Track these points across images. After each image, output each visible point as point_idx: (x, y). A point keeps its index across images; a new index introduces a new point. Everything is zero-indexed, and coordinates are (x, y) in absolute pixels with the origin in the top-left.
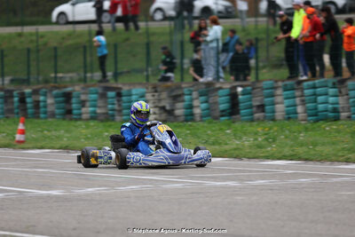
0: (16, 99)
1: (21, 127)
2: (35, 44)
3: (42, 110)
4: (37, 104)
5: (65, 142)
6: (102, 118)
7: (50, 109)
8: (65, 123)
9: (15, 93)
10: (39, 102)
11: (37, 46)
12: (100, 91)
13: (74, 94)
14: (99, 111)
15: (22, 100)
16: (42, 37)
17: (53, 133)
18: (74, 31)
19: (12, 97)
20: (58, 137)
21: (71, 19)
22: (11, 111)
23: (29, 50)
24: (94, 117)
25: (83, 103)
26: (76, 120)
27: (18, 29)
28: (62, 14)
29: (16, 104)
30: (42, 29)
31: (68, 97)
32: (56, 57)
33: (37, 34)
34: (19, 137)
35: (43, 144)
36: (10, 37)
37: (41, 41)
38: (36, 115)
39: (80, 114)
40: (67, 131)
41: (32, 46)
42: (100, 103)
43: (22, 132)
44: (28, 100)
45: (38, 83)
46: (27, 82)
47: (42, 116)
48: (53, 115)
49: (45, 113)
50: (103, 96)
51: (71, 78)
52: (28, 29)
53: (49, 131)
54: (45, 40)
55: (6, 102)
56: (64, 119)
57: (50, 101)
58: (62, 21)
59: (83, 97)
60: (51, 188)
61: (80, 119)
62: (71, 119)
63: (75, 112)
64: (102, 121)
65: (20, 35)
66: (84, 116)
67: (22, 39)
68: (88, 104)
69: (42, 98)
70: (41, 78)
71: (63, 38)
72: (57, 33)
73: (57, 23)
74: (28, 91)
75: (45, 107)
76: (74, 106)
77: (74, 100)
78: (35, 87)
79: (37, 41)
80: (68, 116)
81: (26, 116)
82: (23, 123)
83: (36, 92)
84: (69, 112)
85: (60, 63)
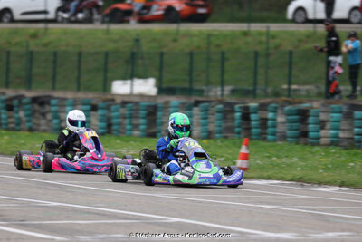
0: (238, 115)
1: (244, 150)
2: (264, 46)
3: (270, 130)
4: (264, 123)
5: (298, 172)
6: (345, 143)
7: (280, 129)
8: (298, 148)
9: (237, 107)
10: (266, 119)
11: (268, 49)
12: (345, 109)
13: (312, 112)
14: (342, 135)
15: (246, 117)
16: (274, 37)
17: (284, 160)
18: (315, 32)
19: (233, 111)
20: (288, 166)
21: (311, 16)
22: (230, 130)
23: (256, 54)
24: (335, 142)
25: (322, 124)
26: (313, 145)
27: (243, 27)
28: (301, 9)
29: (238, 121)
30: (275, 27)
31: (303, 115)
32: (290, 64)
33: (267, 33)
34: (240, 163)
35: (270, 173)
36: (233, 36)
37: (272, 43)
38: (262, 137)
39: (319, 138)
40: (301, 159)
41: (261, 48)
42: (344, 125)
43: (245, 157)
44: (253, 117)
45: (266, 95)
46: (252, 93)
47: (270, 137)
48: (283, 137)
49: (274, 134)
50: (348, 116)
51: (307, 91)
52: (256, 27)
53: (278, 157)
54: (277, 41)
55: (224, 118)
56: (297, 143)
57: (281, 119)
58: (300, 18)
59: (323, 117)
60: (279, 230)
61: (318, 144)
62: (306, 144)
63: (311, 134)
64: (346, 148)
65: (246, 34)
66: (323, 141)
67: (249, 39)
68: (328, 125)
69: (270, 115)
70: (269, 90)
71: (300, 41)
72: (292, 34)
73: (293, 21)
74: (253, 105)
75: (274, 126)
76: (311, 127)
77: (311, 120)
78: (262, 101)
79: (267, 42)
80: (303, 139)
81: (249, 136)
82: (247, 145)
83: (263, 107)
84: (305, 134)
85: (294, 72)
